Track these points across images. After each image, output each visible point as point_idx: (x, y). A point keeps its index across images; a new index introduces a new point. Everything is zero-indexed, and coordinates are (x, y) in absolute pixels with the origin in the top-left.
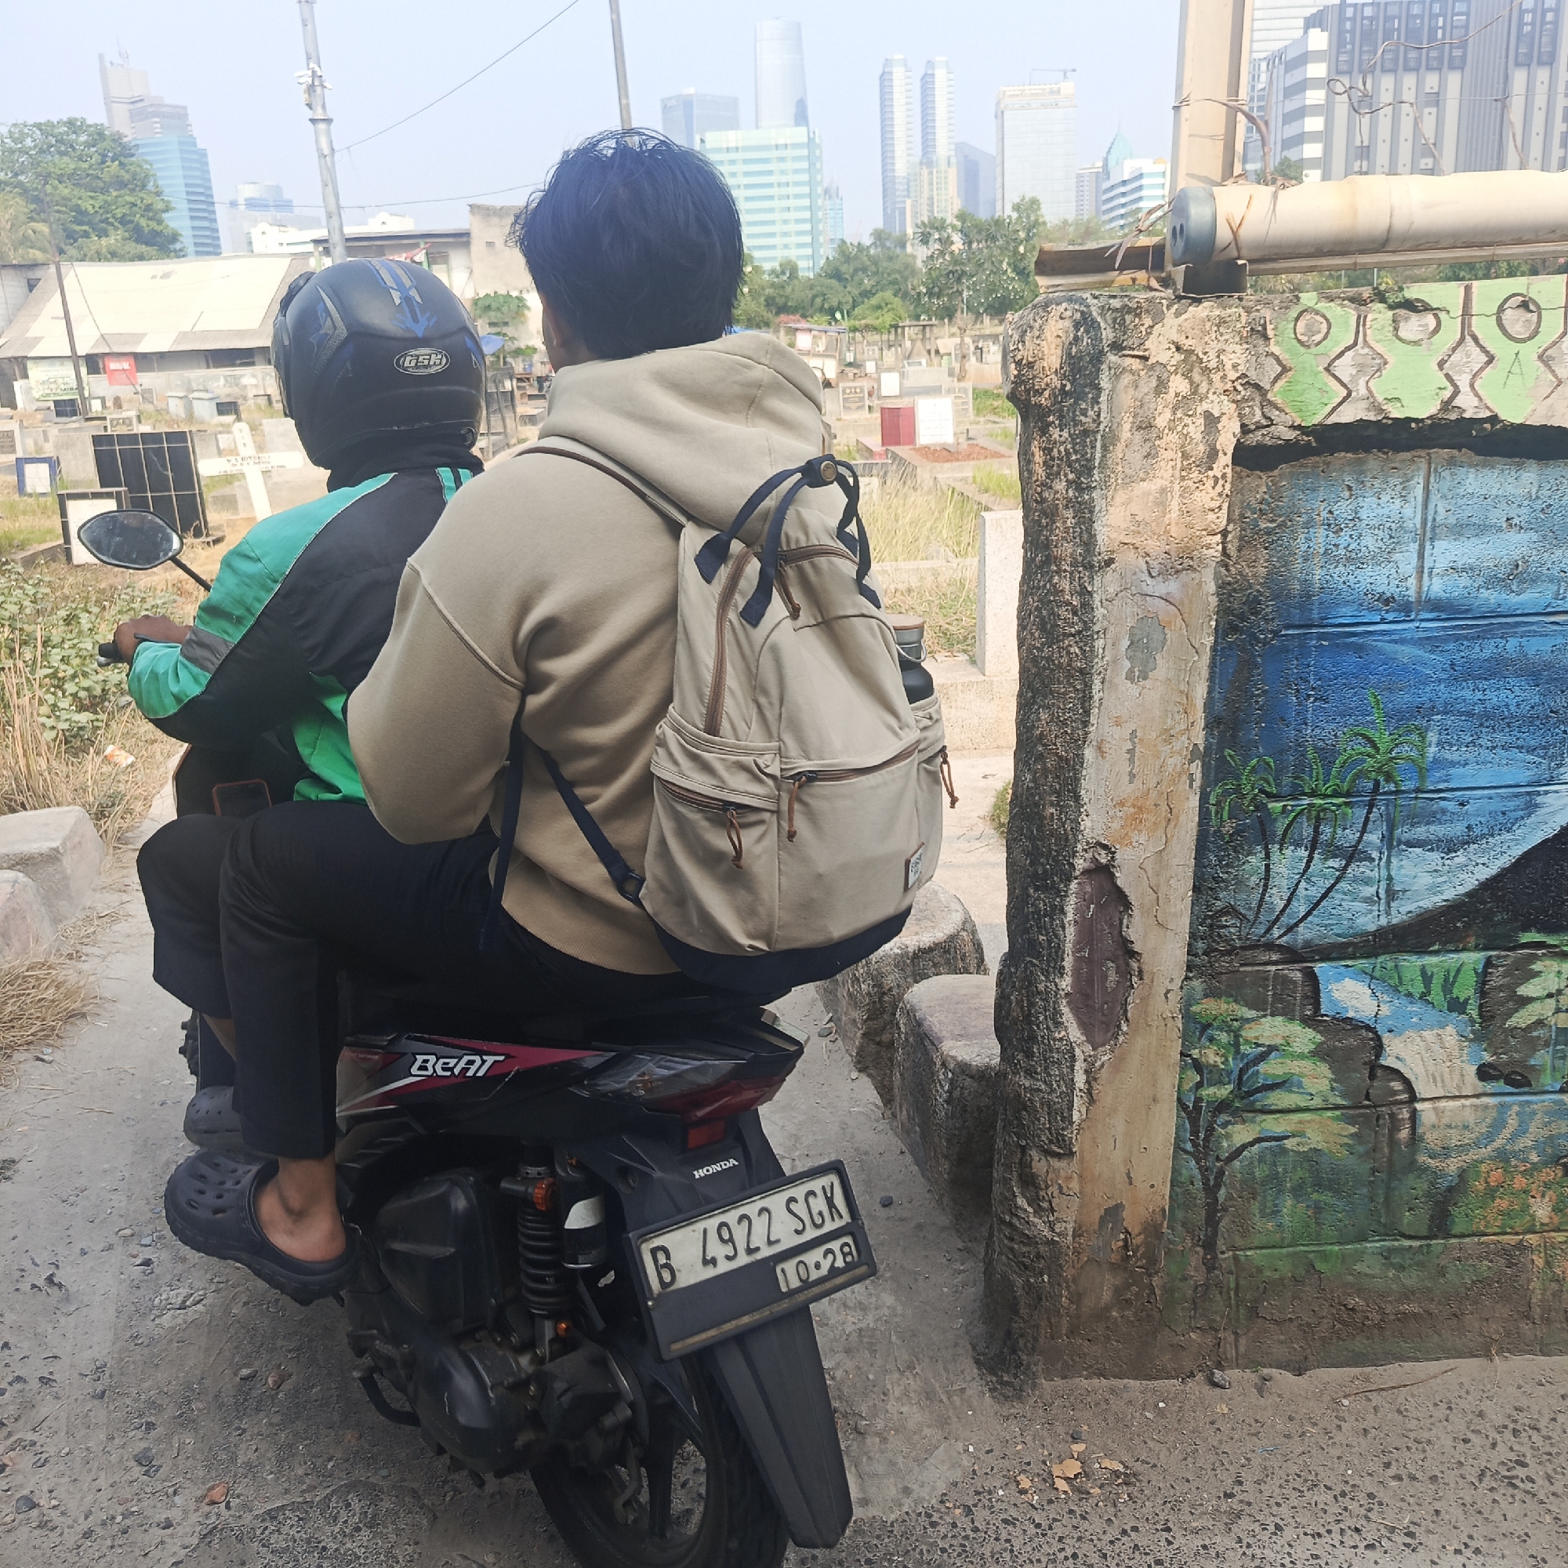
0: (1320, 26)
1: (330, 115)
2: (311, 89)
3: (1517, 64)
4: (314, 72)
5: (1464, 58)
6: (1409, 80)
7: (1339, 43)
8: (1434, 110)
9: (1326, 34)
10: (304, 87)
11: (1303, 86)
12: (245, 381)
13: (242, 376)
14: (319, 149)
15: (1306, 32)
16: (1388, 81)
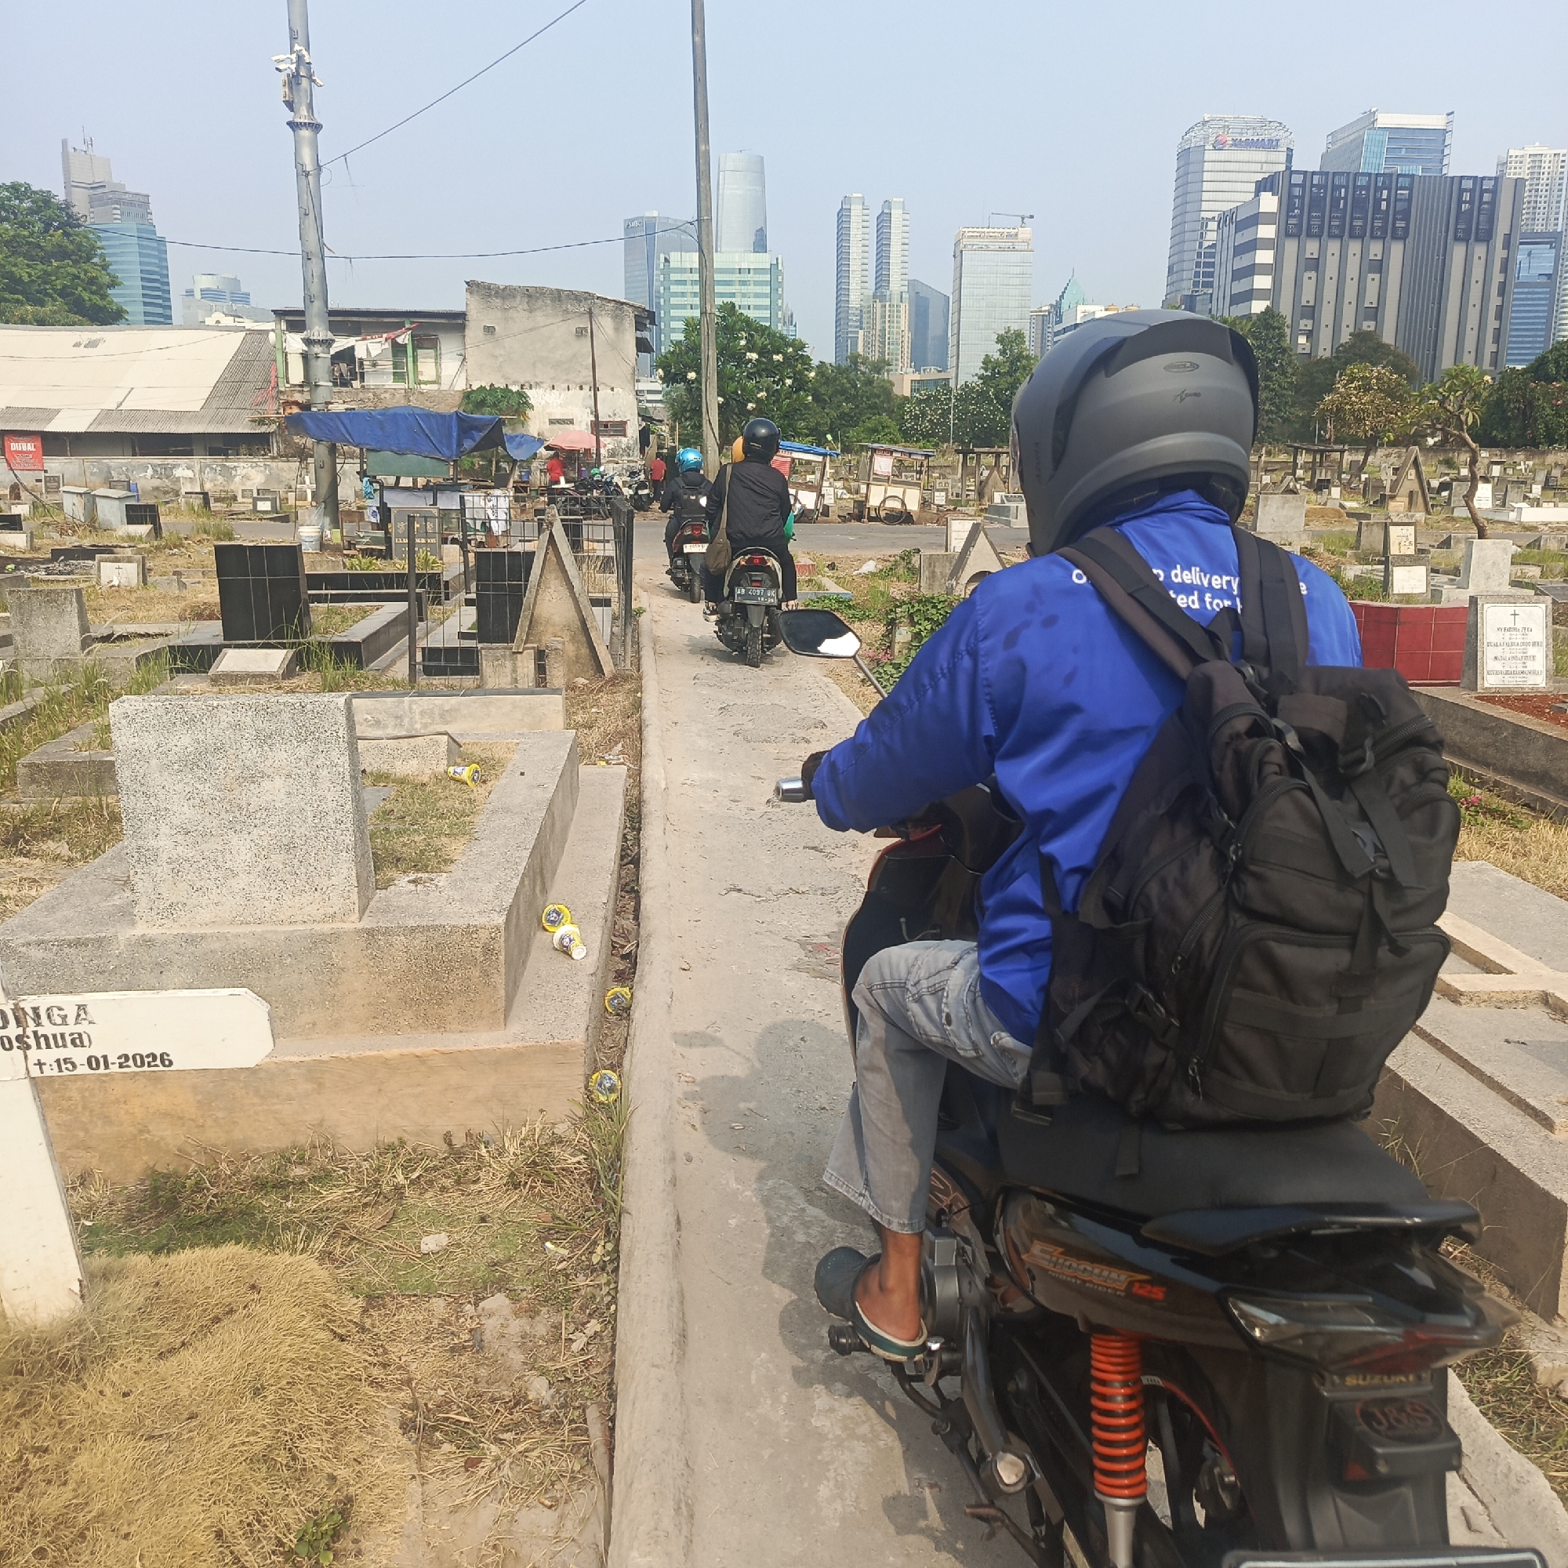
0: (1271, 190)
1: (318, 119)
2: (294, 80)
3: (1456, 239)
4: (300, 58)
5: (1406, 229)
6: (1355, 247)
7: (1288, 205)
8: (1377, 276)
9: (1276, 198)
10: (283, 76)
11: (1253, 245)
12: (178, 472)
13: (174, 466)
14: (299, 164)
15: (1257, 194)
16: (1334, 247)
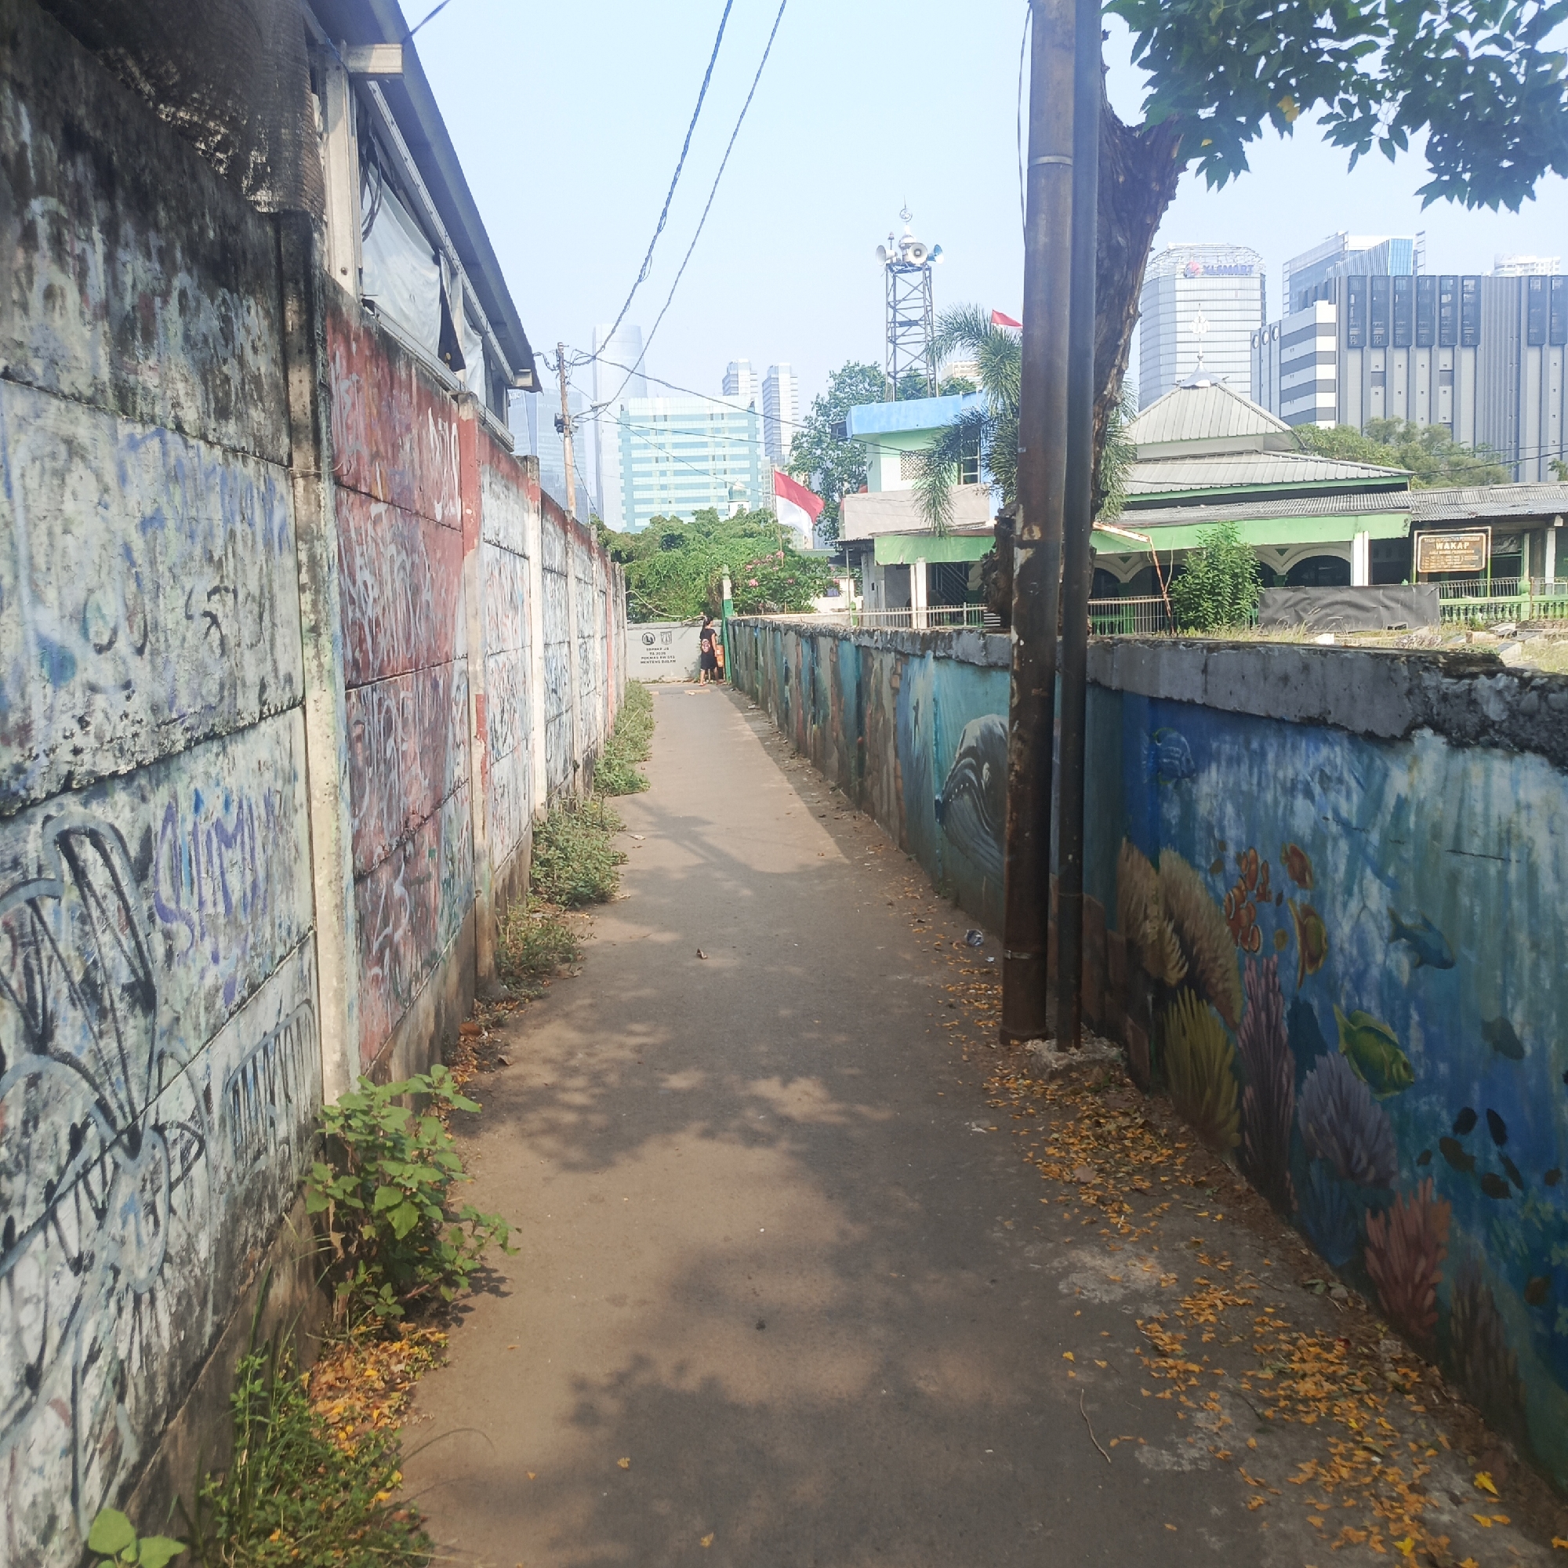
0: (1325, 298)
3: (1529, 344)
5: (1476, 336)
6: (1422, 357)
7: (1348, 316)
8: (1448, 389)
9: (1333, 307)
11: (1308, 360)
16: (1400, 357)
